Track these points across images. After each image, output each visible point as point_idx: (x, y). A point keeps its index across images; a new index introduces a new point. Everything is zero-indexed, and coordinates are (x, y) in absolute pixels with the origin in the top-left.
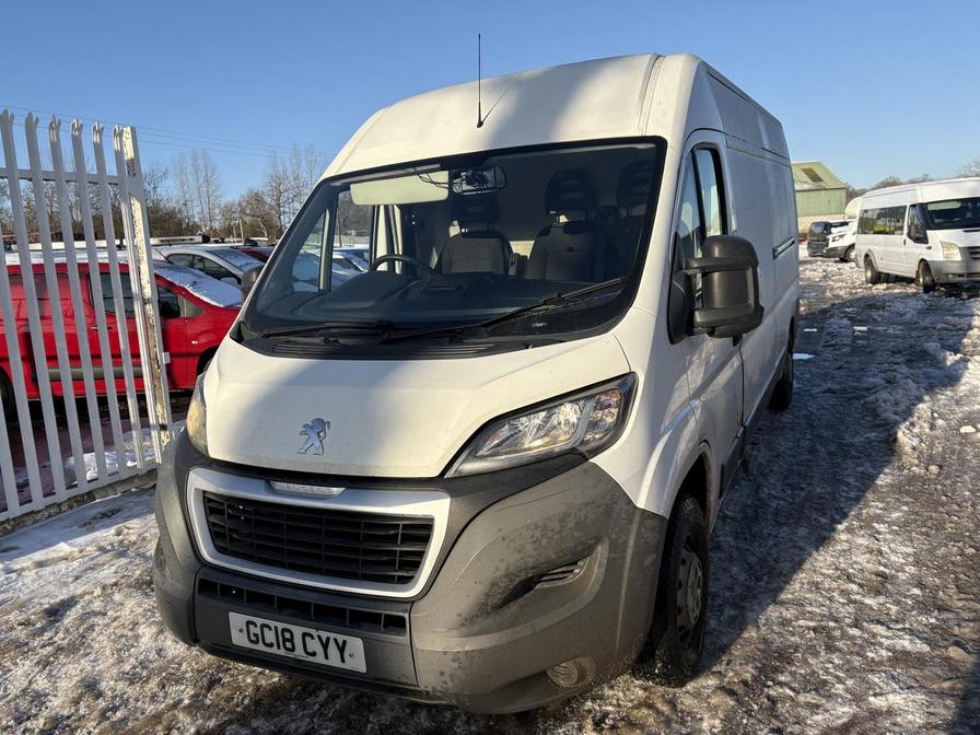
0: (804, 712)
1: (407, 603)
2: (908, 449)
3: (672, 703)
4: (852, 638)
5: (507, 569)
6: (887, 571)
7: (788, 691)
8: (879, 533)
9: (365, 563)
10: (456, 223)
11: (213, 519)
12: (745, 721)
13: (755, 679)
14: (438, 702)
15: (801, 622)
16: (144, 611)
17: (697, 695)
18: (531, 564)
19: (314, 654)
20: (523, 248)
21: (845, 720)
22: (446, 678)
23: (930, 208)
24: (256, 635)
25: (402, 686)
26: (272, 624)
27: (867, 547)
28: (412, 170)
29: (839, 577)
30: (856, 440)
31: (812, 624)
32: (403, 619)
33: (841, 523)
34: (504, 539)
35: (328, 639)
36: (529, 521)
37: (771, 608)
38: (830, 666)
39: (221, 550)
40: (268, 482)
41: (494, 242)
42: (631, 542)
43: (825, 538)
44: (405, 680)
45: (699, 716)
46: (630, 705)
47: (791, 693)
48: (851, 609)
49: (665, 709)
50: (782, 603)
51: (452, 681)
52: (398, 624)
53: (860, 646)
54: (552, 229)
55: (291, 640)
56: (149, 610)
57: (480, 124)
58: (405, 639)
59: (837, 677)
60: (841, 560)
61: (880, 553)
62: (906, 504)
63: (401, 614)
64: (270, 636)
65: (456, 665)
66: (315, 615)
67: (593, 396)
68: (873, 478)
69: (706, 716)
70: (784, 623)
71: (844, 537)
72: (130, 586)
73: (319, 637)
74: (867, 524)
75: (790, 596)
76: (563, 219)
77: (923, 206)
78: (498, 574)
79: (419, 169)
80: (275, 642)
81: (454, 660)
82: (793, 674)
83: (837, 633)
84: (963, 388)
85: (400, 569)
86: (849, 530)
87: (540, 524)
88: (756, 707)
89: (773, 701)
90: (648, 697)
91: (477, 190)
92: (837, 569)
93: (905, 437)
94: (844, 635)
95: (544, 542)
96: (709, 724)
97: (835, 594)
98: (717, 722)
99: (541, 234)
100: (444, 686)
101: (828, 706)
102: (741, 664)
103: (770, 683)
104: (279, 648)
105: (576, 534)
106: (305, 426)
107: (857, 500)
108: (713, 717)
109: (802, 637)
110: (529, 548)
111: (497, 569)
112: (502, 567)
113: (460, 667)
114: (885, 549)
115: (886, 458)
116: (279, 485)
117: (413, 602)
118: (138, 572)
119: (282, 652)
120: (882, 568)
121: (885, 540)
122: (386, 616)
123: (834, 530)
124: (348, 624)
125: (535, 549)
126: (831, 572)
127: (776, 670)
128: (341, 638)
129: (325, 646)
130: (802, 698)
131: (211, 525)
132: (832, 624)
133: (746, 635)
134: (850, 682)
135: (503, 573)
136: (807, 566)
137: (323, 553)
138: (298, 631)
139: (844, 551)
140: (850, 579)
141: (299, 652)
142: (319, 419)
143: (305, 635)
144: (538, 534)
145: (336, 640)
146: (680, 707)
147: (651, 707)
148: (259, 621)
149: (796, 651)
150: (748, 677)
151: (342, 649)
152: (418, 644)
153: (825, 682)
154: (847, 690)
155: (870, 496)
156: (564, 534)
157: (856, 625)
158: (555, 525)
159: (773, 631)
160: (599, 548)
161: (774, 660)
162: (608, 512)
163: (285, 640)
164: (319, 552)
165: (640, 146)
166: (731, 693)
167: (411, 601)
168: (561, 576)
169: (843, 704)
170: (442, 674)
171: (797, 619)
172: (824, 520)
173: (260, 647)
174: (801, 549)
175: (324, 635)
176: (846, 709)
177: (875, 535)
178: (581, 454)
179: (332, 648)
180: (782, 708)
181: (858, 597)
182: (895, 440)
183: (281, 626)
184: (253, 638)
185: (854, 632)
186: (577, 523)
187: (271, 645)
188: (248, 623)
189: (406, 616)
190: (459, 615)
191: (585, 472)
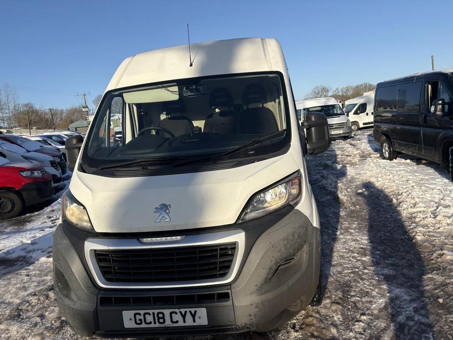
0: (368, 305)
1: (228, 285)
2: (345, 201)
3: (318, 312)
4: (367, 273)
5: (276, 260)
6: (364, 247)
7: (357, 298)
8: (353, 233)
9: (200, 271)
10: (164, 113)
11: (102, 264)
12: (349, 313)
13: (343, 296)
14: (243, 331)
15: (346, 271)
16: (26, 330)
17: (325, 307)
18: (284, 257)
19: (177, 322)
20: (199, 124)
21: (384, 304)
22: (252, 317)
23: (311, 110)
24: (140, 320)
25: (224, 328)
26: (151, 312)
27: (352, 239)
28: (161, 86)
29: (348, 252)
30: (323, 200)
31: (350, 271)
32: (228, 293)
33: (337, 232)
34: (273, 247)
35: (186, 312)
36: (281, 237)
37: (332, 268)
38: (366, 285)
39: (109, 280)
40: (138, 239)
41: (186, 121)
42: (314, 242)
43: (335, 238)
44: (229, 323)
45: (331, 316)
46: (302, 318)
47: (359, 299)
48: (359, 263)
49: (317, 316)
50: (334, 266)
51: (255, 318)
52: (226, 296)
53: (372, 276)
54: (214, 115)
55: (163, 318)
56: (28, 329)
57: (191, 65)
58: (229, 303)
59: (371, 289)
60: (346, 245)
61: (357, 240)
62: (355, 221)
63: (227, 291)
64: (149, 318)
65: (257, 310)
66: (176, 302)
67: (289, 181)
68: (338, 213)
69: (334, 315)
70: (340, 273)
71: (342, 237)
72: (7, 319)
73: (181, 312)
74: (347, 230)
75: (335, 262)
76: (217, 110)
77: (308, 109)
78: (272, 263)
79: (164, 85)
80: (153, 321)
81: (256, 308)
82: (355, 291)
83: (361, 273)
84: (349, 177)
85: (220, 270)
86: (341, 234)
87: (286, 238)
88: (350, 307)
89: (354, 303)
90: (307, 313)
91: (195, 95)
92: (346, 249)
93: (342, 196)
94: (364, 273)
95: (288, 245)
96: (337, 318)
97: (351, 258)
98: (339, 316)
99: (208, 117)
100: (251, 321)
101: (375, 300)
102: (335, 292)
103: (349, 297)
104: (155, 323)
105: (298, 240)
106: (156, 208)
107: (338, 222)
108: (337, 314)
109: (350, 277)
110: (283, 249)
111: (272, 261)
112: (274, 260)
113: (259, 311)
114: (358, 239)
115: (338, 205)
116: (145, 240)
117: (230, 285)
118: (8, 312)
119: (157, 325)
120: (362, 246)
121: (356, 235)
122: (217, 293)
123: (336, 235)
124: (196, 302)
125: (285, 250)
126: (345, 250)
127: (348, 291)
128: (193, 310)
129: (184, 316)
130: (364, 300)
131: (101, 268)
132: (357, 270)
133: (329, 280)
134: (376, 290)
135: (274, 262)
136: (335, 250)
137: (176, 270)
138: (167, 312)
139: (344, 242)
140: (352, 252)
141: (168, 323)
142: (163, 204)
143: (171, 313)
144: (285, 242)
145: (190, 312)
146: (322, 314)
147: (312, 316)
148: (142, 312)
149: (351, 283)
150: (340, 296)
151: (194, 316)
152: (236, 304)
153: (367, 292)
154: (377, 293)
155: (341, 220)
156: (294, 241)
157: (365, 268)
158: (291, 238)
159: (338, 277)
160: (305, 246)
161: (346, 288)
162: (307, 229)
163: (159, 318)
164: (174, 270)
165: (271, 75)
166: (339, 303)
167: (230, 284)
168: (289, 261)
169: (380, 299)
170: (250, 315)
171: (344, 271)
172: (331, 232)
173: (144, 325)
174: (329, 244)
175: (183, 311)
176: (382, 300)
177: (351, 234)
178: (291, 206)
179: (188, 315)
180: (359, 305)
181: (359, 258)
182: (338, 198)
183: (156, 311)
184: (138, 322)
185: (366, 271)
186: (298, 236)
187: (150, 323)
188: (135, 315)
189: (229, 291)
190: (256, 286)
191: (296, 213)
